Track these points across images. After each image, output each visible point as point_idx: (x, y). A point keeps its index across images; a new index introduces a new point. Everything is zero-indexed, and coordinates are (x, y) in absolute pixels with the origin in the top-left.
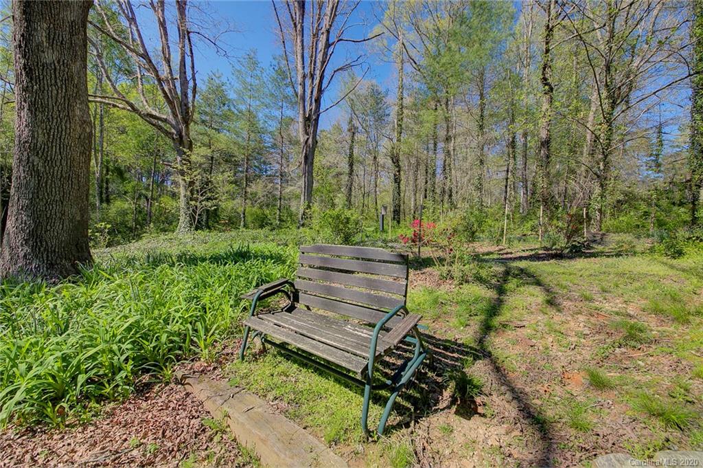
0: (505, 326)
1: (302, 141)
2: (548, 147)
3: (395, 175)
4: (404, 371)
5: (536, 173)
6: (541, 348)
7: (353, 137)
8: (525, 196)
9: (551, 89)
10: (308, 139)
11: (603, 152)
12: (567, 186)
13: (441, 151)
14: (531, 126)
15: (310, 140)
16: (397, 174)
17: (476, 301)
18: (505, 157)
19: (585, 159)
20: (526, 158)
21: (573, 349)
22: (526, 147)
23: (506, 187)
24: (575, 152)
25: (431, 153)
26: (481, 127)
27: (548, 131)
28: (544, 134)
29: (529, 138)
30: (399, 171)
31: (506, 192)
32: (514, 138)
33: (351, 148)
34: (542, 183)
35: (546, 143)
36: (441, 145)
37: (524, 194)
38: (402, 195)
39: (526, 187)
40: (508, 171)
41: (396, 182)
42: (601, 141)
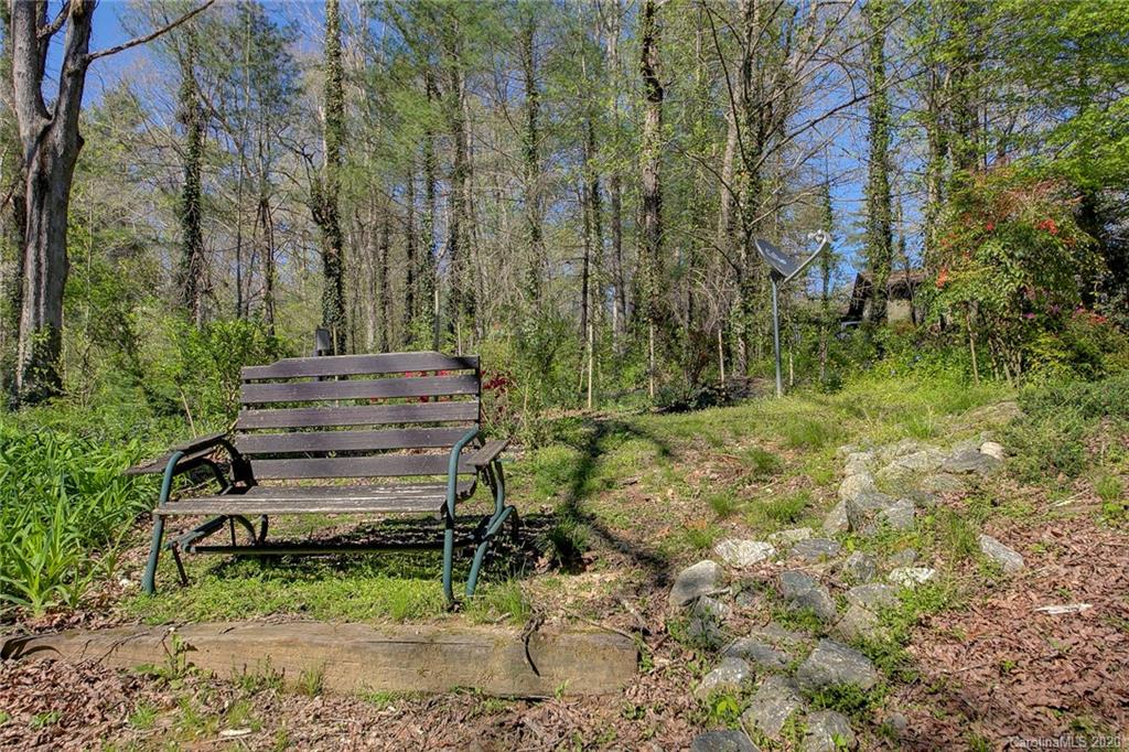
0: (609, 484)
1: (25, 132)
2: (658, 210)
3: (326, 256)
4: (487, 524)
5: (639, 267)
6: (659, 500)
7: (197, 138)
8: (621, 315)
9: (660, 91)
10: (47, 129)
11: (745, 226)
12: (693, 290)
13: (444, 201)
14: (626, 165)
15: (57, 135)
16: (334, 251)
17: (564, 463)
18: (581, 227)
19: (720, 238)
20: (619, 232)
21: (698, 497)
22: (618, 207)
23: (585, 292)
24: (703, 224)
25: (419, 204)
26: (532, 155)
27: (657, 177)
28: (650, 182)
29: (623, 190)
30: (338, 245)
31: (585, 306)
32: (595, 186)
33: (192, 171)
34: (650, 287)
35: (653, 202)
36: (443, 186)
37: (619, 311)
38: (348, 308)
39: (623, 297)
40: (586, 260)
41: (329, 273)
42: (742, 205)
